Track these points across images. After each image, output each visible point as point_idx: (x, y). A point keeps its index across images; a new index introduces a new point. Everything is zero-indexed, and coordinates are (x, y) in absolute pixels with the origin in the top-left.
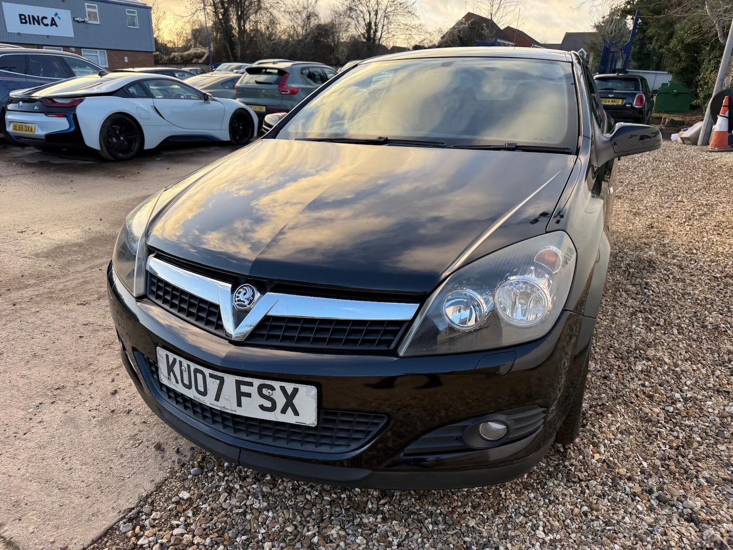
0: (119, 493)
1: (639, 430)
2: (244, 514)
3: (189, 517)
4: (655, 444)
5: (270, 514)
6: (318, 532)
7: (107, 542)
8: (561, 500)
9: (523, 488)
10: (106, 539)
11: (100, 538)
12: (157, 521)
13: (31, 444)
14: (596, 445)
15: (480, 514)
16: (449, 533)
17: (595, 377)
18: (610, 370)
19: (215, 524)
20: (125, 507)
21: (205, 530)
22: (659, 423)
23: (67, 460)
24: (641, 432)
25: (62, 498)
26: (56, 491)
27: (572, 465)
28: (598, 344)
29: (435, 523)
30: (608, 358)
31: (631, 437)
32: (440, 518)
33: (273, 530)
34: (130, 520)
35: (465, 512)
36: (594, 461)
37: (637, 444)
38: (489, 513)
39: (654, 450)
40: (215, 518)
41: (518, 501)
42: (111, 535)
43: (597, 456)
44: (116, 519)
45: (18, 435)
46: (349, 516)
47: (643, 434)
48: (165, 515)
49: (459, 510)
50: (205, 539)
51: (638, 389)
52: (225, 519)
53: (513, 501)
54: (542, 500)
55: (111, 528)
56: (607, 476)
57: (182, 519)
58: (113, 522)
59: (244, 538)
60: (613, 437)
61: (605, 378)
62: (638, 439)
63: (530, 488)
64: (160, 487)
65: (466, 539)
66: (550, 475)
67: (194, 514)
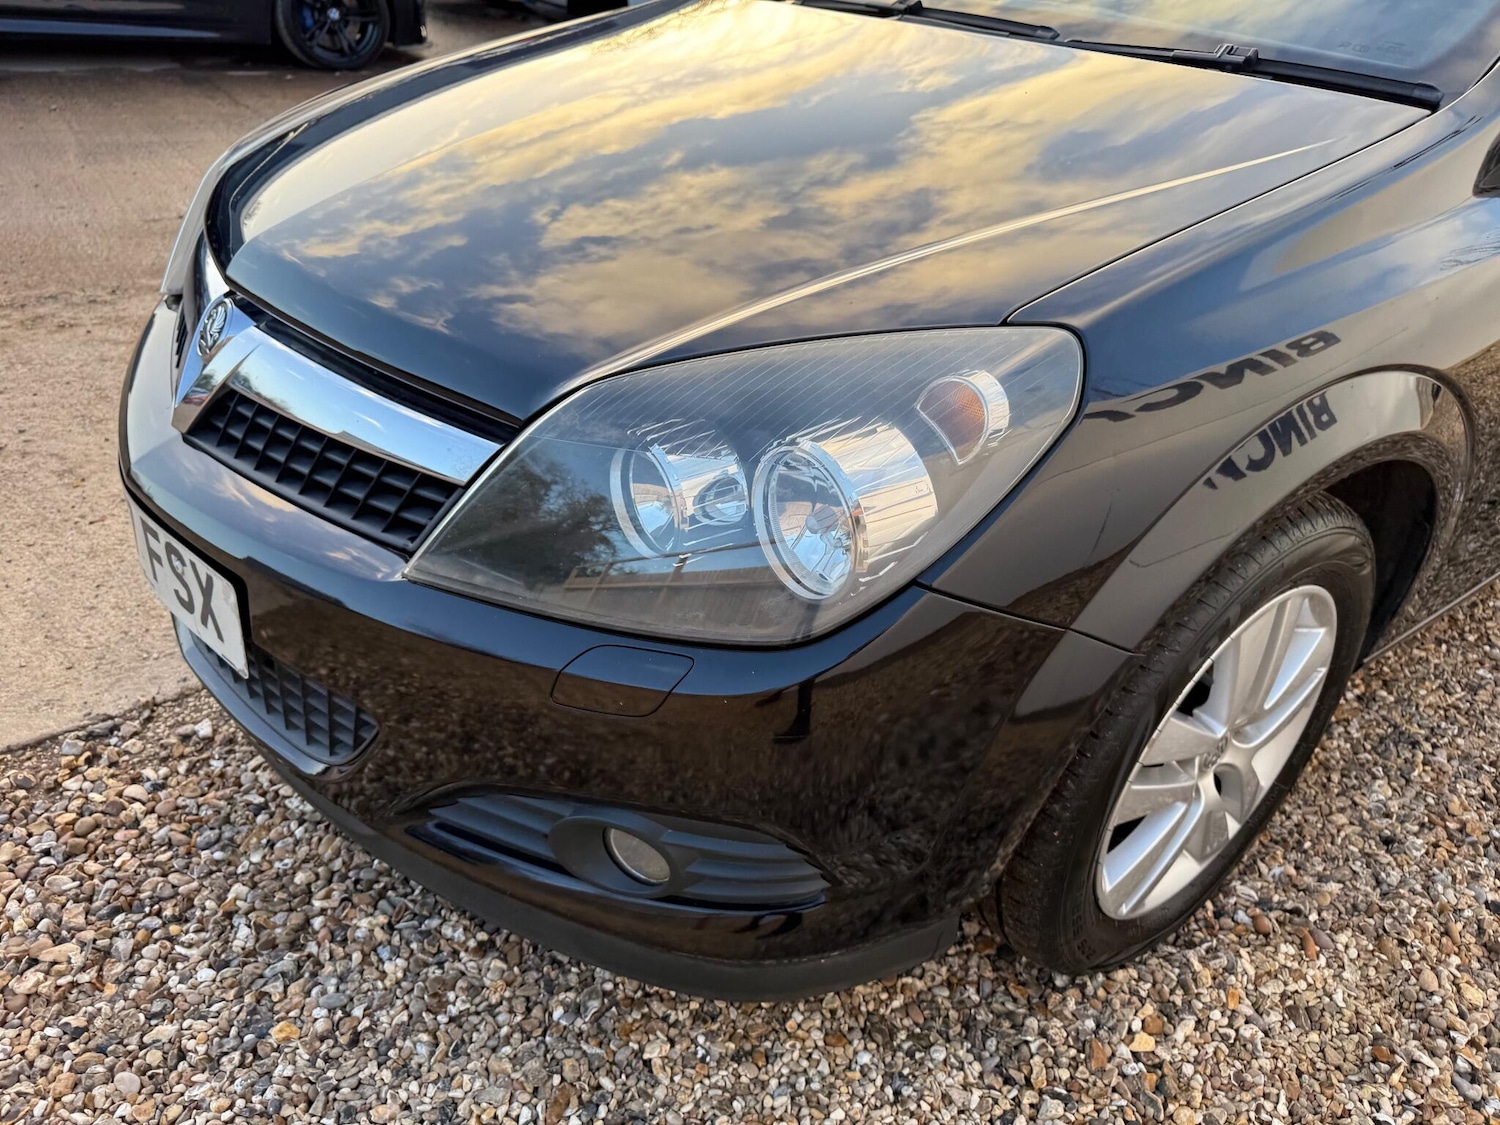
0: (118, 680)
1: (1355, 1029)
2: (260, 809)
3: (178, 773)
4: (1368, 1091)
5: (299, 832)
6: (334, 909)
7: (29, 759)
8: (925, 1107)
9: (863, 1030)
10: (28, 754)
11: (24, 748)
12: (126, 757)
13: (83, 544)
14: (1169, 1013)
15: (694, 1041)
16: (585, 1047)
17: (1358, 829)
18: (1422, 825)
19: (199, 807)
20: (102, 710)
21: (177, 808)
22: (1446, 1034)
23: (103, 589)
24: (1356, 1037)
25: (35, 653)
26: (40, 638)
27: (1043, 1033)
28: (1460, 741)
29: (576, 1010)
30: (1453, 791)
31: (1314, 1037)
32: (594, 1005)
33: (277, 865)
34: (91, 736)
35: (665, 1018)
36: (1124, 1051)
37: (1313, 1063)
38: (717, 1050)
39: (1350, 1106)
40: (212, 794)
41: (816, 1056)
42: (45, 749)
43: (1144, 1043)
44: (71, 726)
45: (82, 522)
46: (423, 905)
47: (1360, 1045)
48: (151, 749)
49: (655, 1005)
50: (161, 826)
51: (1468, 913)
52: (222, 803)
53: (803, 1049)
54: (879, 1082)
55: (54, 738)
56: (1121, 1109)
57: (163, 771)
58: (65, 728)
59: (218, 855)
60: (1250, 1012)
61: (1387, 842)
62: (1329, 1051)
63: (879, 1038)
64: (187, 696)
65: (607, 1083)
66: (966, 1026)
67: (189, 771)
